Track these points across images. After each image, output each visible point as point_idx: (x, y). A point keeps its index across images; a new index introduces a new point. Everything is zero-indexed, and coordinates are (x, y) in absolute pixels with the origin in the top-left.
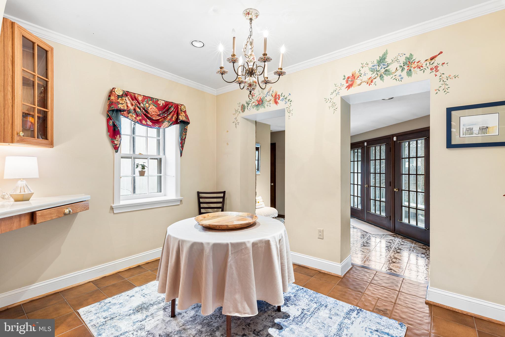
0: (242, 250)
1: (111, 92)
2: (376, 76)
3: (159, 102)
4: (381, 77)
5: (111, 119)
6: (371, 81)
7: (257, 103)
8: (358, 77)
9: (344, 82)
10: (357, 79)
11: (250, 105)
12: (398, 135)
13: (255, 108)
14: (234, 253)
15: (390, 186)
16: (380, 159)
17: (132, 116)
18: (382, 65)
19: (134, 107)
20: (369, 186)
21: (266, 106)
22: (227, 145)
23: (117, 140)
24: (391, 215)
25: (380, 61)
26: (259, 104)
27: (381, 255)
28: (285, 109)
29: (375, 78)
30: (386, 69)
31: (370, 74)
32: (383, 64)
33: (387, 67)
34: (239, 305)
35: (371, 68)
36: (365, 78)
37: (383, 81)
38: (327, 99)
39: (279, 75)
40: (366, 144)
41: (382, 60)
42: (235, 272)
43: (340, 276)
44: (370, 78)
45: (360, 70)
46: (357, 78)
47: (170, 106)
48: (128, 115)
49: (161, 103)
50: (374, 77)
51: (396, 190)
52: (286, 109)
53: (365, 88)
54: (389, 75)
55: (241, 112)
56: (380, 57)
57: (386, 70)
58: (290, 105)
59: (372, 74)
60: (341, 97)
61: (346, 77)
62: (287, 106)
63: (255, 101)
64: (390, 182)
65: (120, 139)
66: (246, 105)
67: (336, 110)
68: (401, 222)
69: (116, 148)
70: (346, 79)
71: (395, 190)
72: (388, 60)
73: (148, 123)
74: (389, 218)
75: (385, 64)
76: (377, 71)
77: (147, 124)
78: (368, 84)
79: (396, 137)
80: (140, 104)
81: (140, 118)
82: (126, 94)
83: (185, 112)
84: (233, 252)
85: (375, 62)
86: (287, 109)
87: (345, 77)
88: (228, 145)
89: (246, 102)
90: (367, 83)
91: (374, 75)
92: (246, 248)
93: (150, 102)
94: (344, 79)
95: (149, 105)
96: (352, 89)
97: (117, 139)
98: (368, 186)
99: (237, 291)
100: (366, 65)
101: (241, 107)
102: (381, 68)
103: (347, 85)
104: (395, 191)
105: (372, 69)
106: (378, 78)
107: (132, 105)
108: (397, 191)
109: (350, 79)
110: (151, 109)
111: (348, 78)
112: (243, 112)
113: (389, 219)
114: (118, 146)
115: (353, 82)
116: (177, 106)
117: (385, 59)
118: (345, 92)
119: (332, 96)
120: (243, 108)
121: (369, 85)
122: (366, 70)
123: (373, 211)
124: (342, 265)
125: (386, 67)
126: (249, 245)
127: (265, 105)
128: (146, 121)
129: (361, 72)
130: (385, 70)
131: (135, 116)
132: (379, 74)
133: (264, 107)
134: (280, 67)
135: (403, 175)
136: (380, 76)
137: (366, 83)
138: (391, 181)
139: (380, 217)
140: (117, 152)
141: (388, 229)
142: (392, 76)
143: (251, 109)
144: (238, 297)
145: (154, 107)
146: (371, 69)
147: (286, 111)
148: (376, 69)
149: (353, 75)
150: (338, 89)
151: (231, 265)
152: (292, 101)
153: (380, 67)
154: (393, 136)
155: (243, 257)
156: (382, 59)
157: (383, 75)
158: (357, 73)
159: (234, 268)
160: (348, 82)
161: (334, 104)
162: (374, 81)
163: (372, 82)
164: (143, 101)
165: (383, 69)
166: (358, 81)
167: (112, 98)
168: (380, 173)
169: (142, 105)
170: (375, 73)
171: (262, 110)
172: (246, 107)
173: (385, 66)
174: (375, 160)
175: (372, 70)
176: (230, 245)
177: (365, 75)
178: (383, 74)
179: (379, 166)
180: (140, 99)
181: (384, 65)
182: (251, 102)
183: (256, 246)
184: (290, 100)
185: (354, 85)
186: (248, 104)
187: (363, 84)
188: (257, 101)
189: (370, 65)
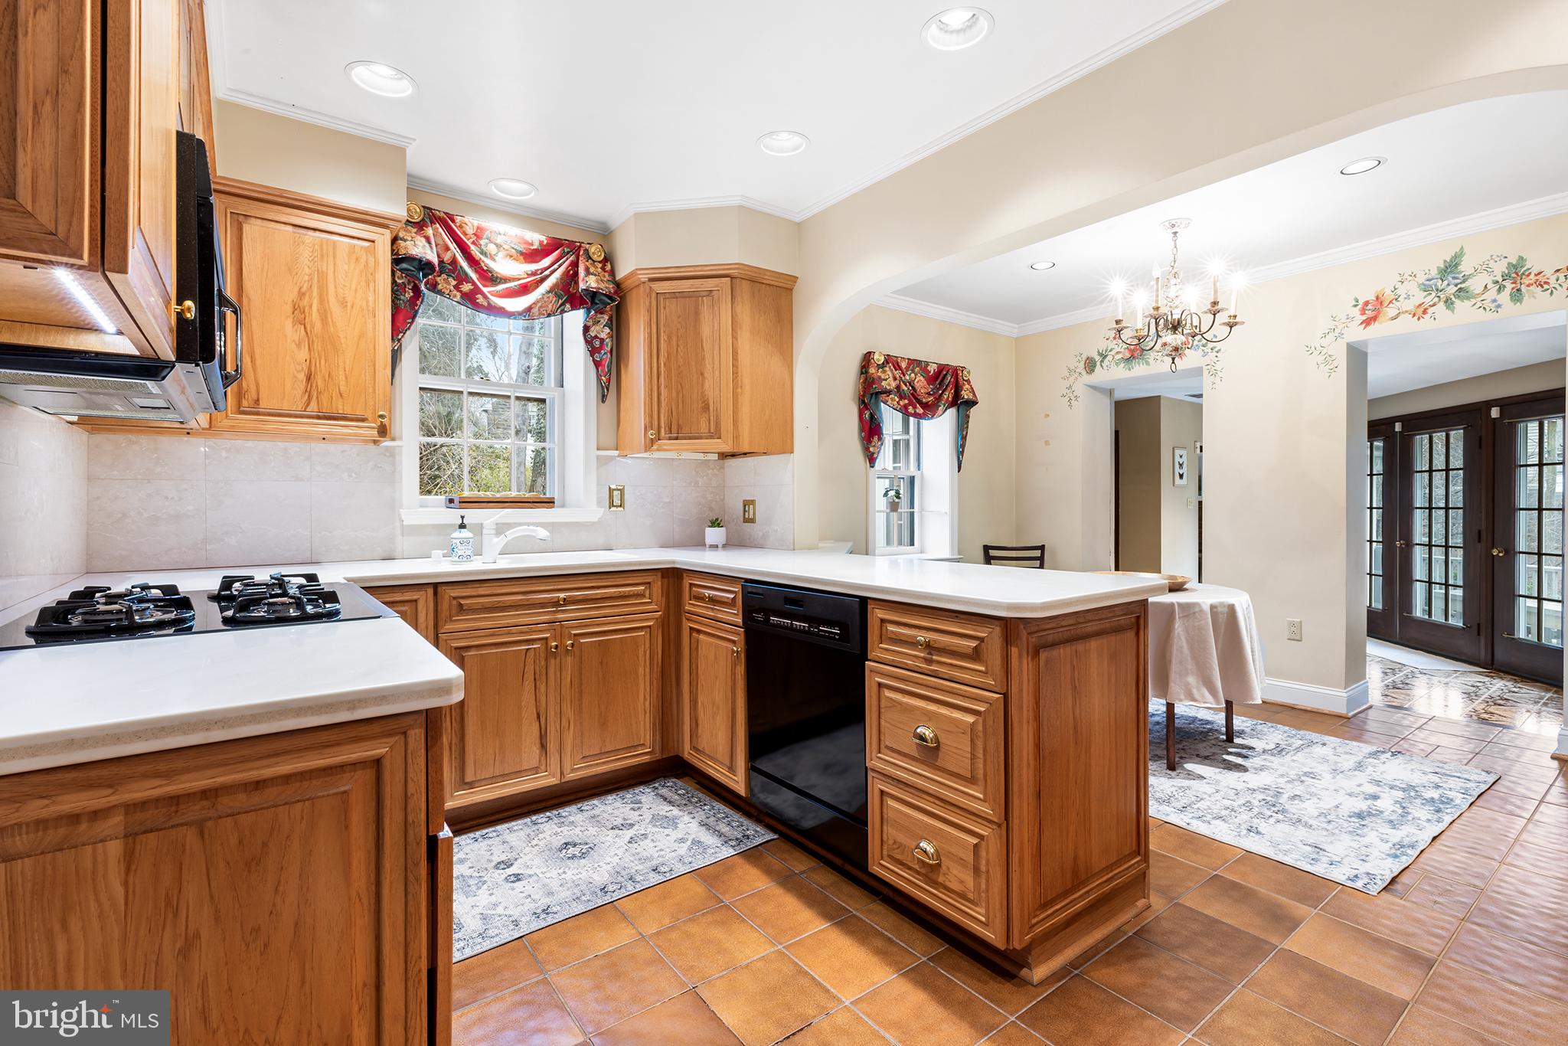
0: (1194, 613)
1: (867, 358)
2: (1435, 300)
3: (929, 368)
4: (1449, 303)
5: (867, 409)
6: (1422, 311)
7: (1128, 355)
8: (1391, 302)
9: (1357, 311)
10: (1390, 306)
11: (1109, 358)
12: (1505, 403)
13: (1122, 365)
14: (1183, 617)
15: (1479, 541)
16: (1447, 470)
17: (892, 399)
18: (1451, 279)
19: (897, 382)
20: (1409, 545)
21: (1151, 361)
22: (1046, 445)
23: (874, 446)
24: (1483, 623)
25: (1445, 269)
26: (1133, 357)
27: (1446, 706)
28: (1202, 367)
29: (1434, 305)
30: (1459, 286)
31: (1419, 297)
32: (1453, 275)
33: (1464, 282)
34: (1195, 691)
35: (1423, 284)
36: (1409, 305)
37: (1453, 311)
38: (1313, 348)
39: (1231, 327)
40: (1398, 427)
41: (1450, 268)
42: (1185, 645)
43: (1344, 716)
44: (1420, 305)
45: (1394, 287)
46: (1389, 304)
47: (945, 373)
48: (887, 398)
49: (932, 368)
50: (1431, 303)
51: (1499, 552)
52: (1205, 368)
53: (1407, 325)
54: (1468, 298)
55: (1084, 373)
56: (1445, 261)
57: (1460, 288)
58: (1217, 359)
59: (1425, 297)
60: (1348, 344)
61: (1361, 303)
62: (1207, 360)
63: (1122, 350)
64: (1479, 531)
65: (880, 443)
66: (1097, 358)
67: (1336, 369)
68: (1513, 639)
69: (872, 460)
70: (1360, 306)
71: (1495, 552)
72: (1466, 267)
73: (917, 411)
74: (1474, 631)
75: (1457, 275)
76: (1437, 290)
77: (915, 412)
78: (1416, 318)
79: (1499, 408)
80: (904, 375)
81: (906, 401)
82: (888, 359)
83: (968, 381)
84: (1181, 615)
85: (1434, 273)
86: (1209, 367)
87: (1357, 302)
88: (1049, 444)
89: (1099, 352)
90: (1414, 315)
91: (1429, 300)
92: (1202, 611)
93: (917, 369)
94: (1356, 306)
95: (916, 375)
96: (1374, 326)
97: (873, 444)
98: (1407, 545)
99: (1189, 671)
100: (1410, 278)
101: (1083, 362)
102: (1448, 285)
103: (1364, 318)
104: (1494, 554)
105: (1425, 285)
106: (1441, 305)
107: (895, 379)
108: (1500, 555)
109: (1370, 307)
110: (918, 382)
111: (1366, 303)
112: (1091, 373)
113: (1476, 634)
114: (875, 456)
115: (1379, 313)
116: (955, 372)
117: (1456, 265)
118: (1356, 333)
119: (1324, 342)
120: (1090, 365)
121: (1419, 319)
122: (1412, 287)
123: (1419, 611)
124: (1349, 694)
125: (1461, 283)
126: (1206, 608)
127: (1149, 358)
128: (915, 407)
129: (1398, 292)
130: (1457, 289)
131: (897, 400)
132: (1442, 296)
133: (1148, 363)
134: (1232, 314)
135: (1522, 512)
136: (1446, 302)
137: (1411, 316)
138: (1483, 528)
139: (1444, 629)
140: (873, 467)
141: (1471, 660)
142: (1474, 301)
143: (1112, 366)
144: (1191, 680)
145: (922, 378)
146: (1423, 287)
147: (1205, 372)
148: (1436, 285)
149: (1377, 298)
150: (1340, 327)
151: (1178, 634)
152: (1220, 350)
153: (1446, 283)
154: (1489, 404)
155: (1197, 624)
156: (1450, 266)
157: (1453, 299)
158: (1388, 292)
159: (1183, 638)
160: (1367, 312)
161: (1329, 359)
162: (1430, 311)
163: (1425, 312)
164: (907, 368)
165: (1452, 286)
166: (1391, 311)
167: (872, 370)
168: (1447, 508)
169: (908, 378)
170: (1434, 294)
171: (1139, 370)
172: (1098, 363)
173: (1459, 281)
174: (1431, 471)
175: (1426, 289)
176: (1176, 604)
177: (1408, 297)
178: (1452, 297)
179: (1444, 488)
180: (904, 365)
181: (1454, 278)
182: (1113, 353)
183: (1215, 610)
184: (1216, 349)
185: (1380, 319)
186: (1104, 356)
187: (1402, 316)
188: (1127, 350)
189: (1421, 279)
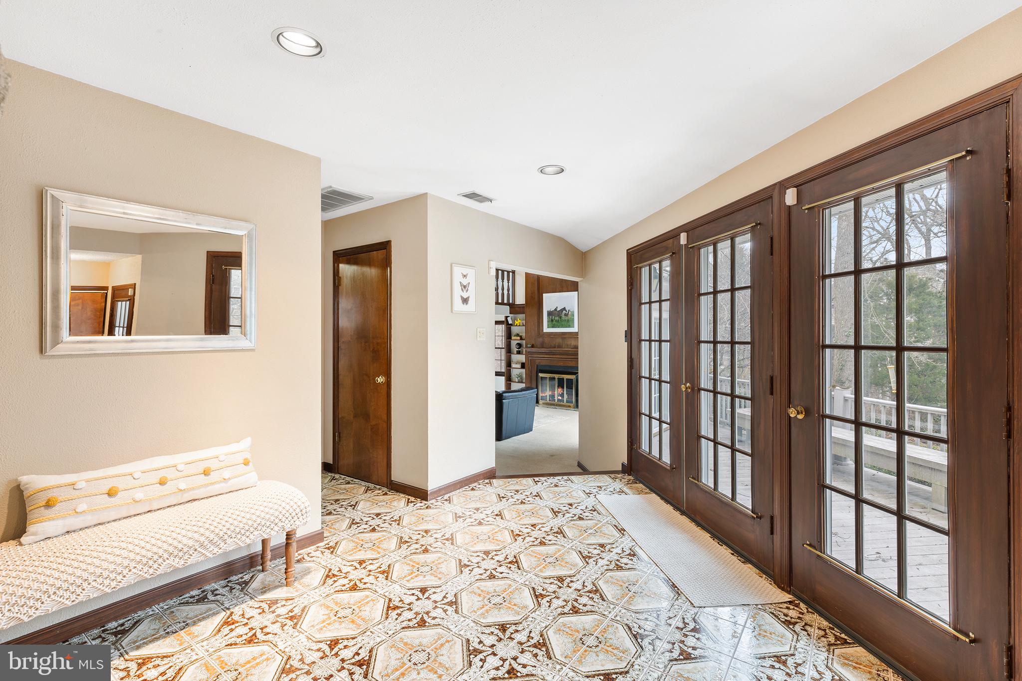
12: (801, 181)
15: (772, 394)
16: (733, 290)
24: (777, 513)
40: (683, 238)
51: (798, 413)
64: (772, 378)
68: (818, 556)
71: (792, 413)
74: (766, 522)
79: (795, 189)
98: (693, 389)
104: (792, 416)
108: (800, 417)
113: (769, 529)
123: (707, 479)
135: (828, 351)
138: (777, 373)
139: (729, 506)
141: (762, 567)
154: (783, 186)
168: (733, 343)
174: (716, 292)
179: (729, 314)
